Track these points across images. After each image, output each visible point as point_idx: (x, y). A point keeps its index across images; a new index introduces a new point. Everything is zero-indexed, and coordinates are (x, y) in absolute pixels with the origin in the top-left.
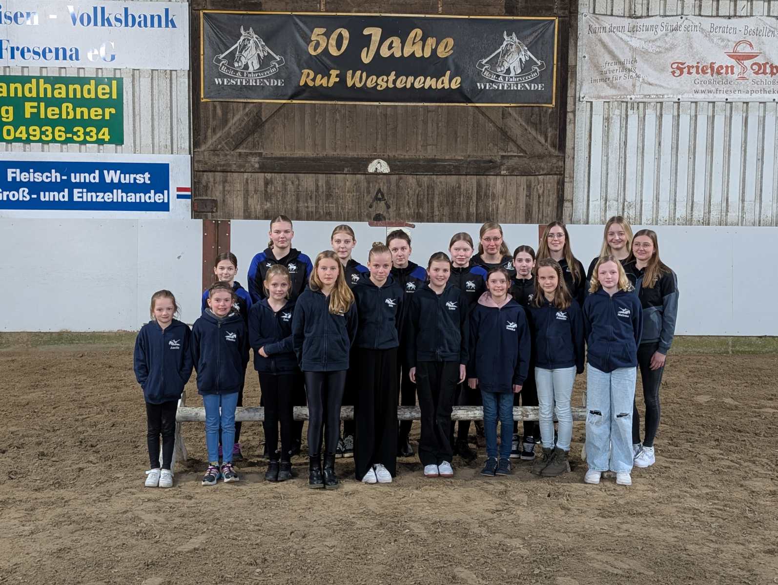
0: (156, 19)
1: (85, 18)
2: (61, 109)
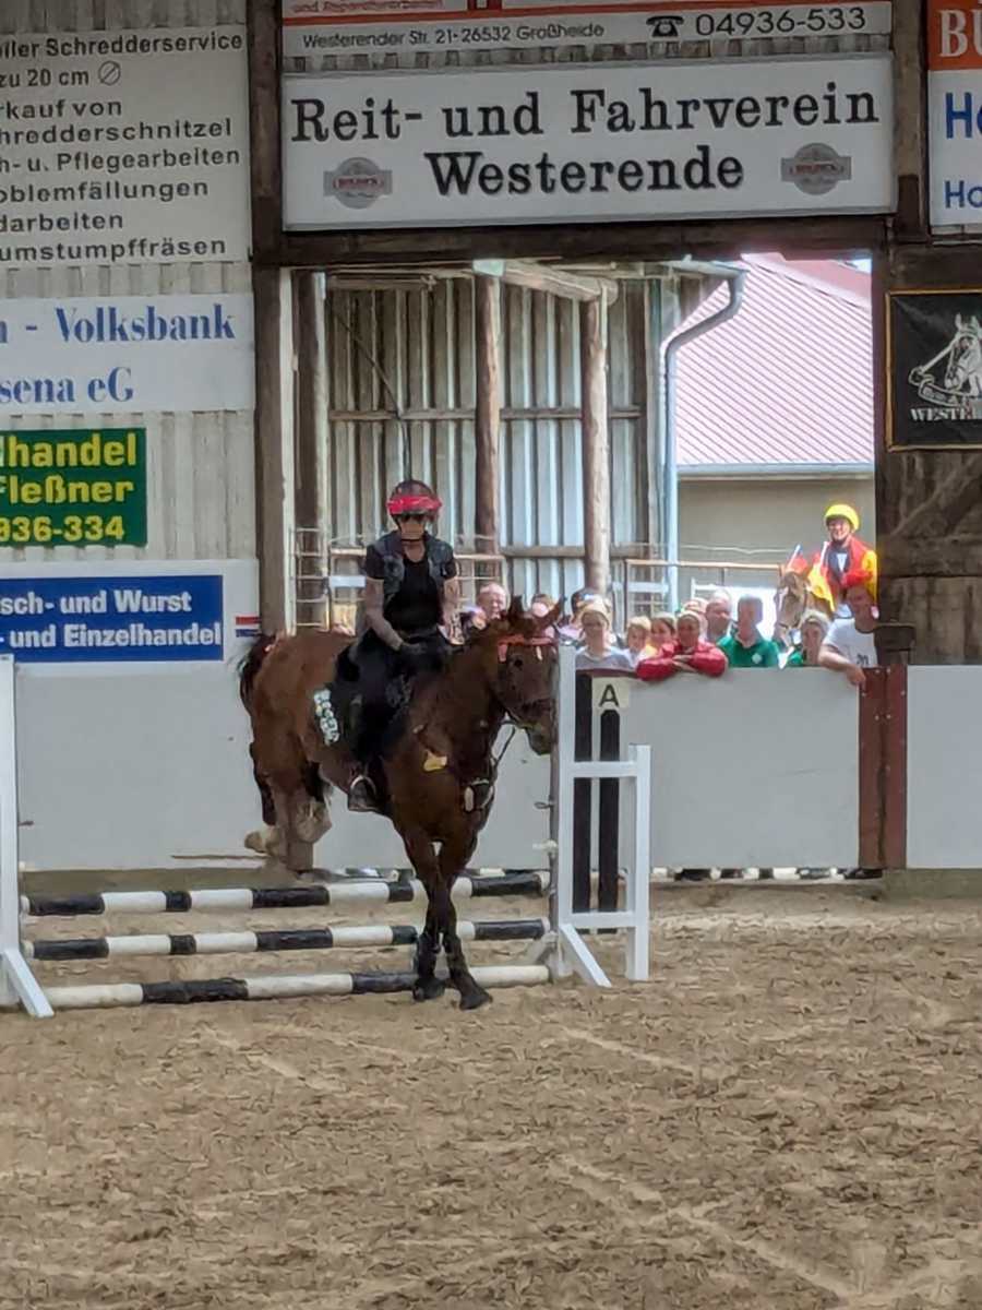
0: (200, 324)
1: (84, 325)
2: (43, 487)
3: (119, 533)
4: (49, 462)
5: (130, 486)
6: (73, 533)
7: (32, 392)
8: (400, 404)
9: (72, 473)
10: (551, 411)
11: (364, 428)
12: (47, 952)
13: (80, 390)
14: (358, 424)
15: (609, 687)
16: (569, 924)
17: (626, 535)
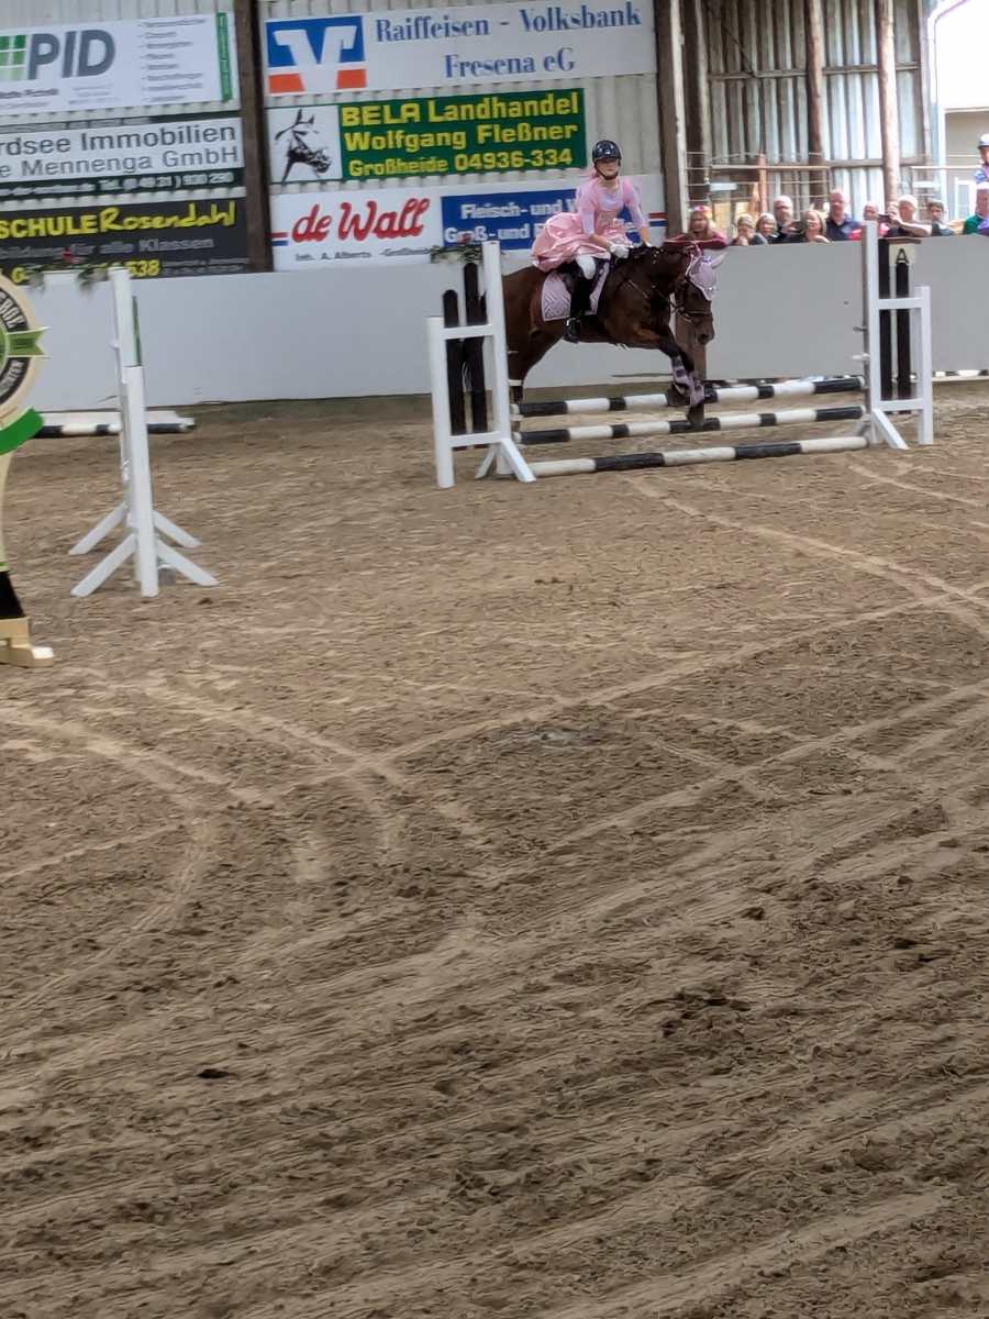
0: (617, 17)
1: (539, 22)
2: (516, 129)
3: (569, 160)
4: (519, 115)
5: (574, 128)
6: (537, 161)
7: (505, 68)
8: (755, 68)
9: (536, 121)
10: (857, 67)
11: (732, 86)
12: (531, 440)
13: (539, 64)
14: (726, 82)
15: (902, 251)
16: (879, 408)
17: (910, 150)
